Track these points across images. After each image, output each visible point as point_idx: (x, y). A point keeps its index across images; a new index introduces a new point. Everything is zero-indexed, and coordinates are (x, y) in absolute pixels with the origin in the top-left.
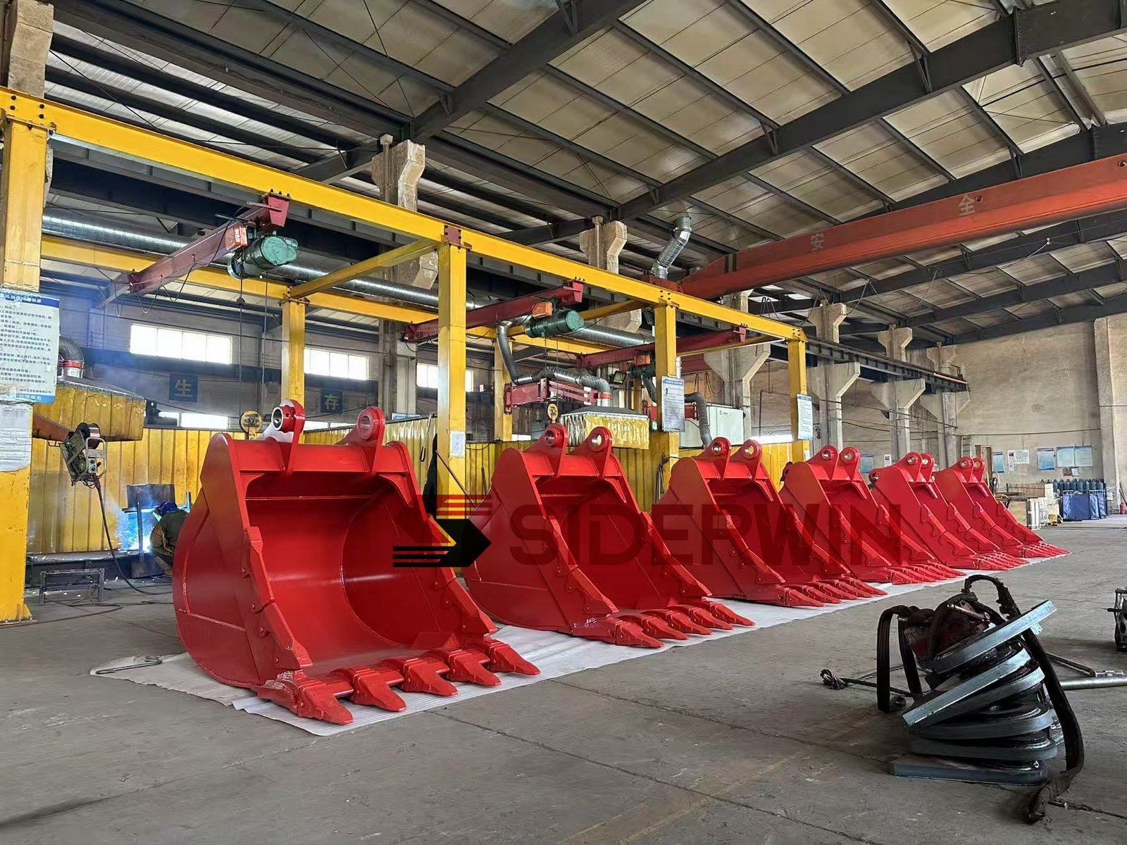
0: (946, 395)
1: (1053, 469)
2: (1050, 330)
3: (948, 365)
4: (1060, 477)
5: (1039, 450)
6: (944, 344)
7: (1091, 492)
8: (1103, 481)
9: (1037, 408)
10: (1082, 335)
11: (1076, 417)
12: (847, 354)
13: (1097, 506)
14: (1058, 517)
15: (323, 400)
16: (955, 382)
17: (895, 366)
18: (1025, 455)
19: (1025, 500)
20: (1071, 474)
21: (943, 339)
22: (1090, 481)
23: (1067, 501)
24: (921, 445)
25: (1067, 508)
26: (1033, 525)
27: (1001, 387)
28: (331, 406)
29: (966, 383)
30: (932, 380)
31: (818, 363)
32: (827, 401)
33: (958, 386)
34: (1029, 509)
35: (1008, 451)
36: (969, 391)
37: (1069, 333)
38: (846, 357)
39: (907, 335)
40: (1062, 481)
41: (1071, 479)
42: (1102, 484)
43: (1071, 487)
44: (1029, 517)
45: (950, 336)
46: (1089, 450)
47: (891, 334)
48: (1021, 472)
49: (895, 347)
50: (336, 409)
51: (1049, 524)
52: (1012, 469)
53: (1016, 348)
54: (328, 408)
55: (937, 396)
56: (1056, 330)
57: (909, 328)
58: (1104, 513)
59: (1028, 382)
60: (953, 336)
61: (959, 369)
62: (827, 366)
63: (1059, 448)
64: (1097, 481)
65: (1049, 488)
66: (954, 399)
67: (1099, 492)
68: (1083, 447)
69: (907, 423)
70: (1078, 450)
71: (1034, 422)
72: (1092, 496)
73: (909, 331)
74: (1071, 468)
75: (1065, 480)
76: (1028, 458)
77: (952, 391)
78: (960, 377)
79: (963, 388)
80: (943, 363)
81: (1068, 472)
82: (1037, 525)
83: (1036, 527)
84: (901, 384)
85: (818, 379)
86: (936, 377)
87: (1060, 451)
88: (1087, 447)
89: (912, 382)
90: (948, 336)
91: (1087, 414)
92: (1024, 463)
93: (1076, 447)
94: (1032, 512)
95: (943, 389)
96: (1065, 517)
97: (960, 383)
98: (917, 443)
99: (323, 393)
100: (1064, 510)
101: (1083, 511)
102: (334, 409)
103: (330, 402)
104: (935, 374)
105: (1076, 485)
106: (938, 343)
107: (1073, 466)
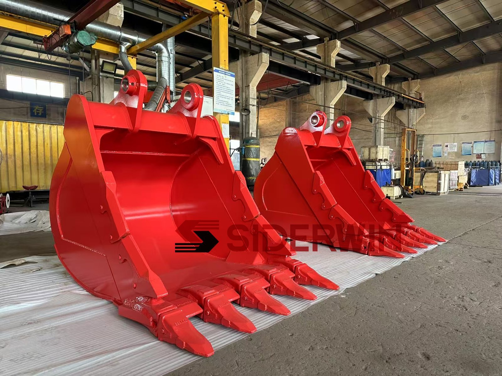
0: (411, 110)
1: (471, 154)
2: (478, 69)
3: (414, 92)
4: (474, 159)
5: (463, 143)
6: (413, 79)
7: (491, 168)
8: (499, 162)
9: (464, 117)
10: (496, 71)
11: (487, 123)
12: (338, 75)
13: (494, 177)
14: (466, 184)
15: (32, 109)
16: (417, 101)
17: (374, 87)
18: (455, 146)
19: (437, 172)
20: (481, 158)
21: (412, 76)
22: (492, 162)
23: (474, 173)
24: (395, 141)
25: (473, 178)
26: (442, 191)
27: (444, 105)
28: (38, 113)
29: (424, 103)
30: (401, 99)
31: (321, 82)
32: (324, 106)
33: (419, 104)
34: (439, 178)
35: (445, 144)
36: (425, 108)
37: (489, 70)
38: (337, 77)
39: (387, 70)
40: (475, 161)
41: (480, 160)
42: (499, 163)
43: (480, 165)
44: (439, 185)
45: (417, 74)
46: (493, 143)
47: (377, 68)
48: (452, 157)
49: (379, 77)
50: (42, 114)
51: (457, 190)
52: (446, 155)
53: (455, 81)
54: (36, 114)
55: (406, 111)
56: (481, 68)
57: (388, 65)
58: (498, 181)
59: (461, 102)
60: (419, 74)
61: (420, 94)
62: (326, 84)
63: (475, 142)
64: (496, 162)
65: (461, 165)
66: (416, 113)
67: (496, 168)
68: (490, 141)
69: (382, 125)
70: (487, 143)
71: (462, 126)
72: (491, 170)
73: (388, 66)
74: (481, 154)
75: (477, 161)
76: (456, 148)
77: (415, 108)
78: (421, 99)
79: (422, 105)
80: (411, 91)
81: (479, 156)
82: (446, 191)
83: (444, 193)
84: (380, 101)
85: (320, 93)
86: (403, 97)
87: (476, 143)
88: (492, 141)
89: (386, 99)
90: (416, 73)
91: (494, 120)
92: (454, 151)
93: (486, 142)
94: (442, 182)
95: (409, 106)
96: (471, 184)
97: (420, 102)
98: (393, 140)
99: (31, 104)
100: (471, 179)
101: (484, 180)
102: (40, 114)
103: (37, 110)
104: (402, 95)
105: (483, 164)
106: (409, 78)
107: (483, 153)
